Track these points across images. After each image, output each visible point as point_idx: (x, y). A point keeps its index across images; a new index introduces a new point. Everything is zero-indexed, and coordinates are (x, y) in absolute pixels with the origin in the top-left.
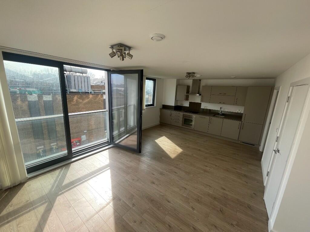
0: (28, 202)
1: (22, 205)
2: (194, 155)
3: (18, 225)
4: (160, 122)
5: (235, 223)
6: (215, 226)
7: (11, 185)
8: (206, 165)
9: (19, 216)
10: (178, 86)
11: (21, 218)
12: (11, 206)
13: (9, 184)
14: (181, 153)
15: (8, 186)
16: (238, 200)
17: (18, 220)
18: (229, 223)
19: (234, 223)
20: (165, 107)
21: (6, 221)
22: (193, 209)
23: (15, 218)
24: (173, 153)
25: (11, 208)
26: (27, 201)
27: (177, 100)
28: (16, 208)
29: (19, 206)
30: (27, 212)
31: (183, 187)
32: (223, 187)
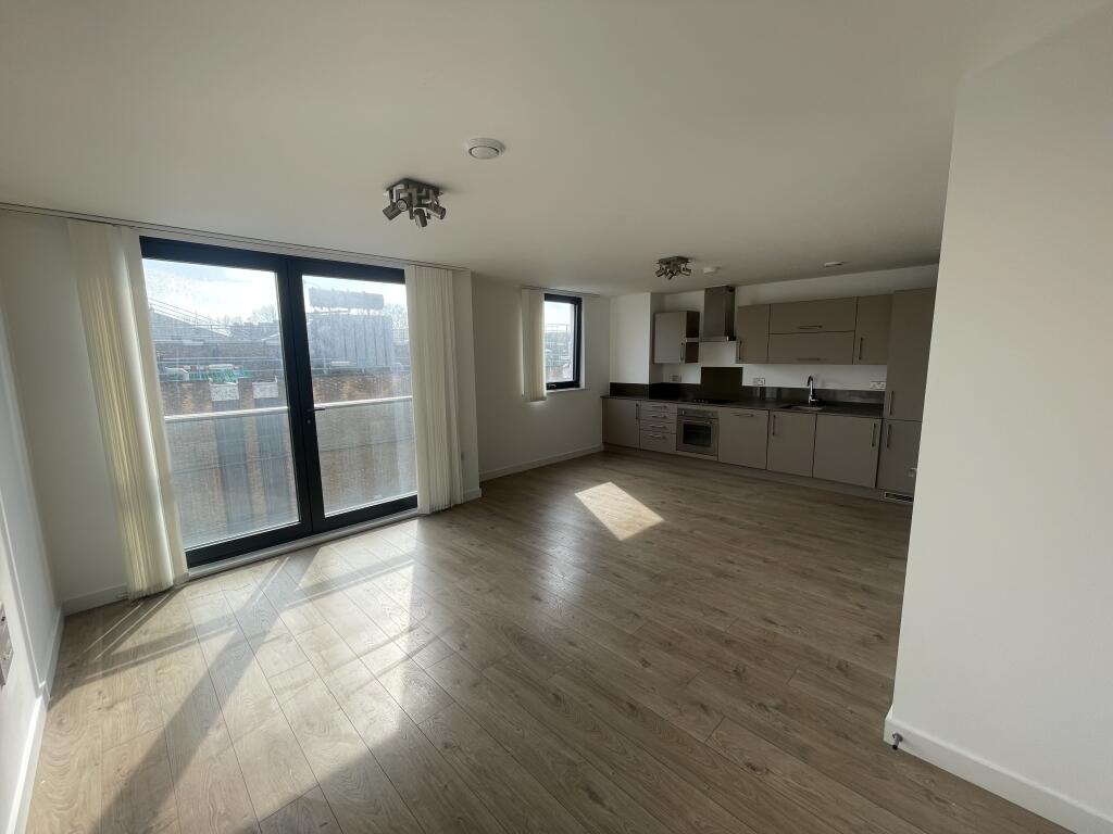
0: (186, 628)
1: (172, 632)
2: (697, 532)
3: (157, 671)
4: (605, 443)
5: (773, 704)
6: (703, 707)
7: (149, 589)
8: (730, 558)
9: (162, 655)
10: (657, 316)
11: (167, 659)
12: (145, 634)
13: (146, 587)
14: (654, 528)
15: (142, 591)
16: (807, 649)
17: (158, 661)
18: (753, 702)
19: (771, 702)
20: (619, 390)
21: (132, 662)
22: (645, 663)
23: (153, 658)
24: (625, 525)
25: (143, 637)
26: (185, 625)
27: (656, 361)
28: (156, 637)
29: (163, 635)
30: (181, 647)
31: (629, 612)
32: (770, 615)
